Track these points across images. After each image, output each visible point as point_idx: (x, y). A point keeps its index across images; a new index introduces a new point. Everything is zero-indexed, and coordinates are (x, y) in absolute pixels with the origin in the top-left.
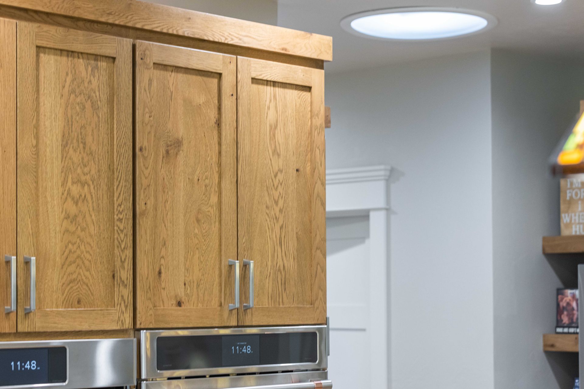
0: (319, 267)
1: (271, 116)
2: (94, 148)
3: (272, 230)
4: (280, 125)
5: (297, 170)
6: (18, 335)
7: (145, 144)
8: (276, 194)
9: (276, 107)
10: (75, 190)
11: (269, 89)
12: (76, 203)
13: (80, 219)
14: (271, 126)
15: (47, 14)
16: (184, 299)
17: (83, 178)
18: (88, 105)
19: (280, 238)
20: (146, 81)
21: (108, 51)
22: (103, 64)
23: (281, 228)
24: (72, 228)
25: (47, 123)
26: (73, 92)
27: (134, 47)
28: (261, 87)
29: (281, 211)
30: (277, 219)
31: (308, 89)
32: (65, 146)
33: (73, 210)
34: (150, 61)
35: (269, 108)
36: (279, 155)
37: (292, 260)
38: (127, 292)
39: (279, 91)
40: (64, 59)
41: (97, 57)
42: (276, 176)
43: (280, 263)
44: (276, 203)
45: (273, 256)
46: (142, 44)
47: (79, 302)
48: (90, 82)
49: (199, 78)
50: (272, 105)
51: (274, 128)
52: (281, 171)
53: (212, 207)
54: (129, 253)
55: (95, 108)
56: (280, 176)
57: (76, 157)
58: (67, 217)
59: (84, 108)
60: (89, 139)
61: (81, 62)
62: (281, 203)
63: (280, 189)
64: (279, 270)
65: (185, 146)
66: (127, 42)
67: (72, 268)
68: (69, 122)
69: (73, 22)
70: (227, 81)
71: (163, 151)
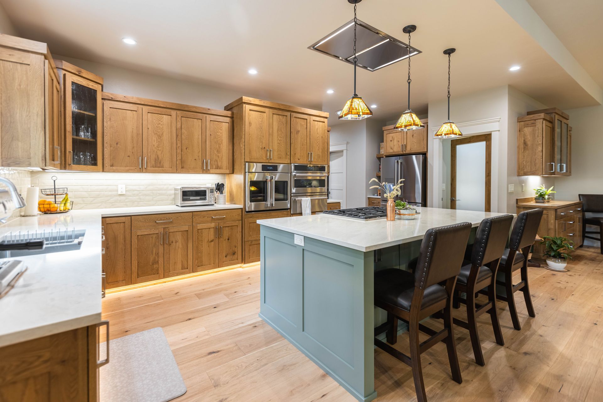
1: (317, 127)
4: (319, 129)
5: (322, 137)
6: (269, 163)
7: (293, 131)
8: (317, 141)
10: (280, 139)
11: (316, 122)
12: (280, 141)
15: (275, 108)
16: (300, 159)
17: (281, 137)
18: (282, 124)
19: (318, 149)
20: (293, 120)
21: (286, 115)
22: (285, 117)
24: (279, 145)
25: (275, 127)
26: (279, 121)
27: (291, 114)
30: (318, 146)
31: (324, 122)
32: (278, 131)
33: (279, 142)
34: (294, 116)
36: (318, 134)
37: (321, 153)
38: (289, 157)
39: (318, 122)
40: (278, 116)
41: (284, 115)
42: (317, 138)
43: (318, 153)
44: (318, 143)
46: (292, 113)
47: (280, 158)
48: (282, 120)
49: (303, 120)
50: (317, 125)
51: (317, 129)
53: (305, 143)
54: (290, 150)
55: (283, 124)
56: (319, 138)
57: (280, 133)
58: (278, 143)
59: (281, 124)
60: (282, 130)
61: (281, 116)
64: (318, 155)
65: (300, 132)
66: (290, 113)
67: (279, 152)
68: (278, 127)
69: (280, 109)
70: (308, 120)
71: (296, 132)
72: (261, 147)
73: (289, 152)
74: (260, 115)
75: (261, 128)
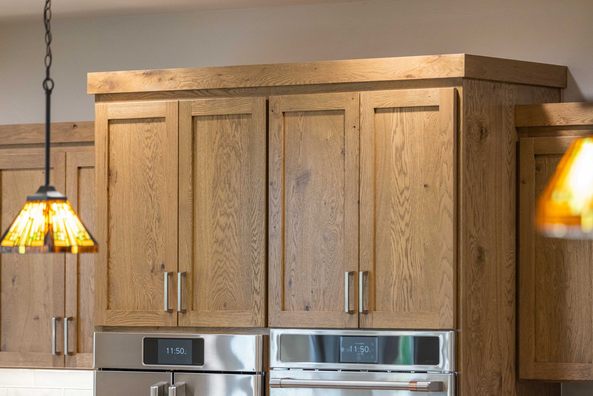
0: (445, 275)
1: (397, 139)
2: (237, 186)
3: (398, 243)
4: (407, 146)
5: (425, 186)
6: (178, 328)
7: (275, 179)
8: (402, 210)
9: (403, 131)
10: (223, 220)
11: (396, 116)
12: (223, 230)
13: (226, 242)
14: (397, 149)
15: (207, 90)
16: (312, 304)
17: (229, 211)
18: (233, 154)
19: (406, 249)
20: (276, 128)
21: (246, 110)
22: (244, 121)
23: (407, 240)
24: (220, 249)
25: (202, 172)
26: (221, 145)
27: (267, 102)
28: (387, 115)
29: (407, 225)
30: (403, 233)
31: (435, 108)
32: (214, 188)
33: (220, 235)
34: (279, 111)
35: (395, 132)
36: (405, 174)
37: (419, 270)
38: (259, 299)
39: (406, 115)
40: (215, 121)
41: (239, 116)
42: (402, 193)
43: (406, 272)
44: (402, 218)
45: (398, 267)
46: (273, 99)
47: (225, 305)
48: (234, 136)
49: (327, 117)
50: (399, 129)
51: (400, 149)
52: (407, 188)
53: (338, 226)
54: (262, 267)
55: (238, 156)
56: (407, 194)
57: (223, 195)
58: (216, 242)
59: (230, 156)
60: (233, 180)
61: (227, 122)
62: (407, 218)
63: (406, 205)
64: (405, 279)
65: (313, 177)
66: (261, 100)
67: (220, 280)
68: (218, 169)
69: (226, 91)
70: (350, 115)
71: (293, 183)
72: (150, 263)
73: (261, 276)
74: (148, 134)
75: (151, 186)
